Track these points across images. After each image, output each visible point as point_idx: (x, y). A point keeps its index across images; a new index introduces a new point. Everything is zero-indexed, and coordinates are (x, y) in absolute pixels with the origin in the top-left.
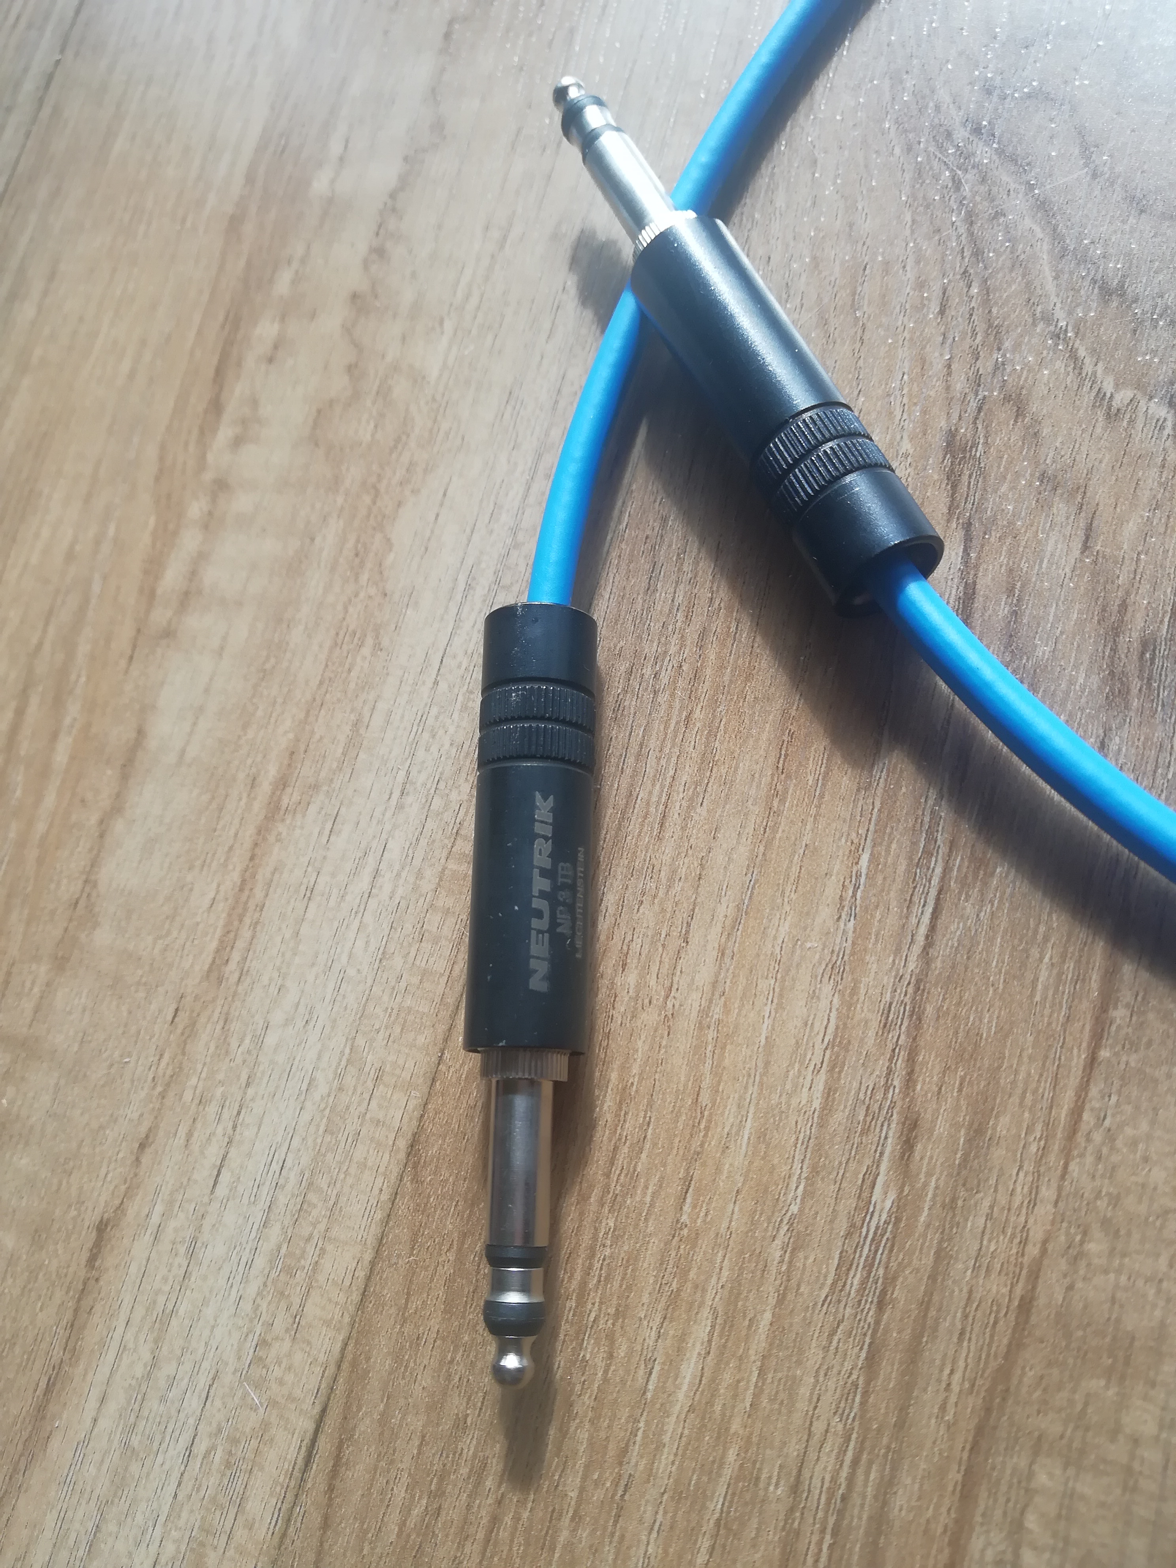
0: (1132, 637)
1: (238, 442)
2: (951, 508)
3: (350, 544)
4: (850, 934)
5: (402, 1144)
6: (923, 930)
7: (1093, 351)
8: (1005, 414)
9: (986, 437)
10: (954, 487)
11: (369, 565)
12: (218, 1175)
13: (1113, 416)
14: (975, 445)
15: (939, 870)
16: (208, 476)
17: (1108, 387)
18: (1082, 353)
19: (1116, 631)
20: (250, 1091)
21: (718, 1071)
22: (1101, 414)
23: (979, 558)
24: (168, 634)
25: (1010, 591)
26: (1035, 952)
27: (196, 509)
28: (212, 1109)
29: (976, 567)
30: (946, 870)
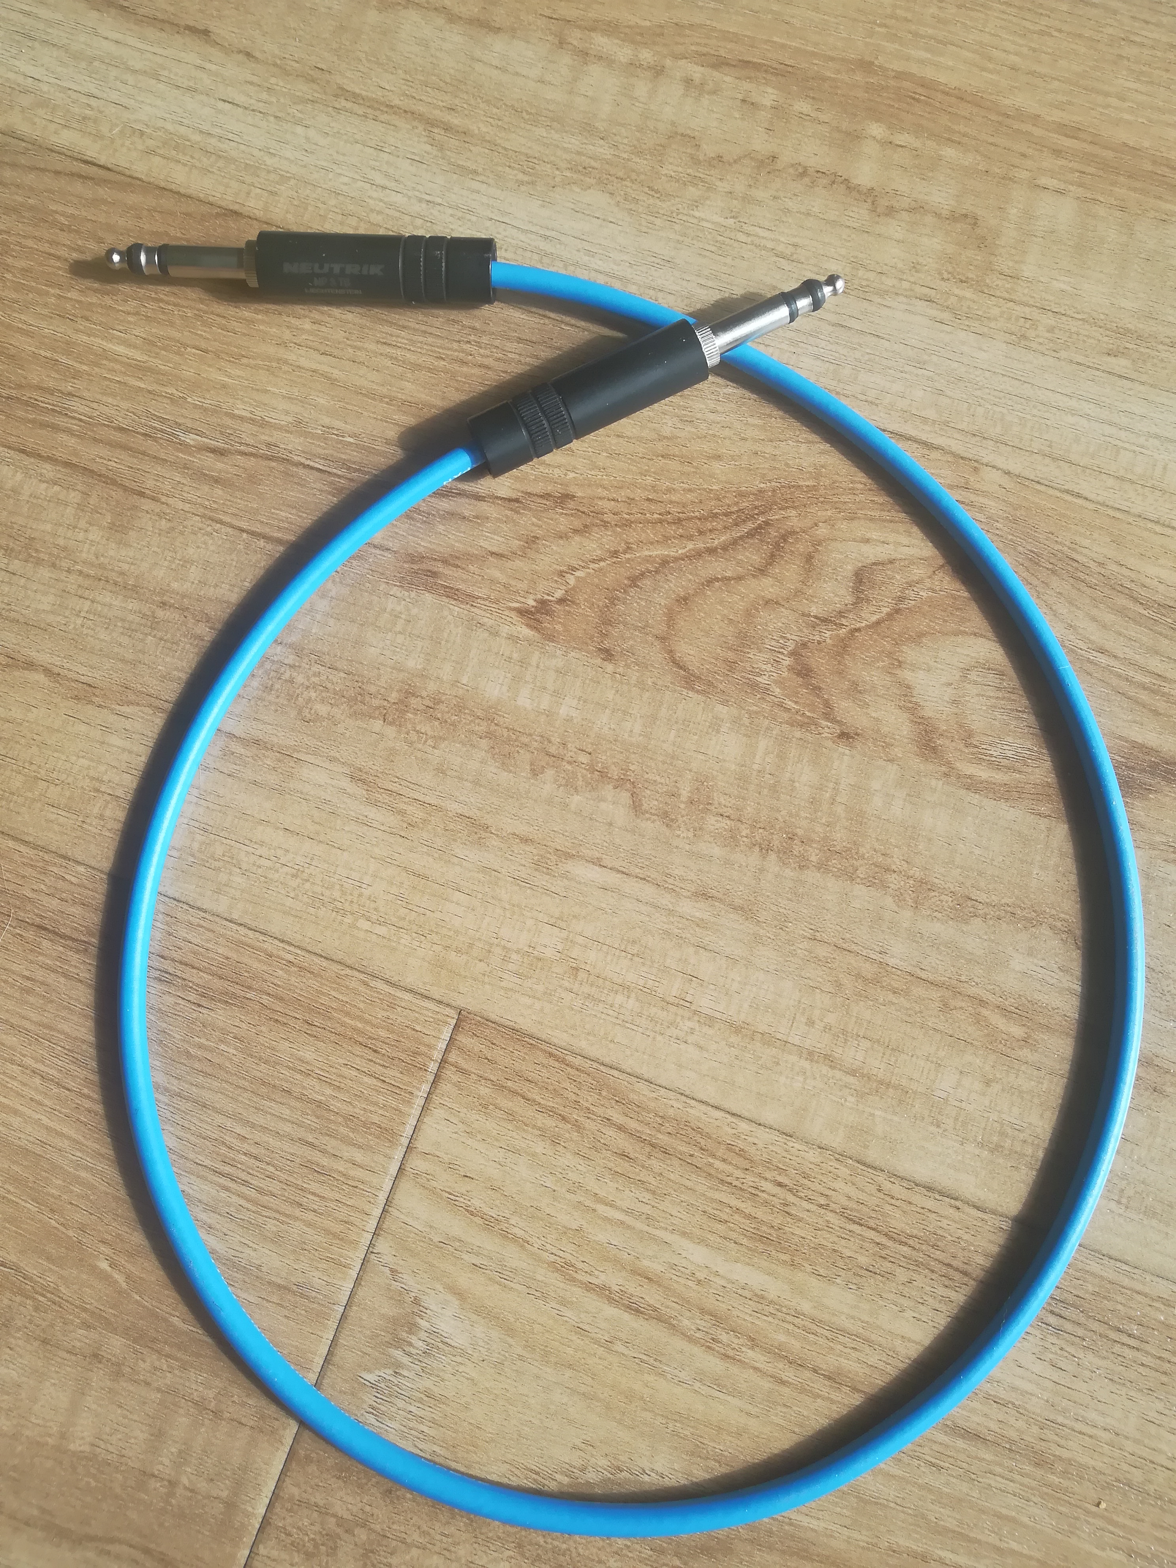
0: (439, 567)
1: (688, 82)
2: (530, 494)
3: (593, 163)
4: (315, 431)
5: (236, 207)
6: (312, 464)
7: (601, 569)
8: (577, 524)
9: (566, 514)
10: (541, 496)
11: (575, 176)
12: (229, 102)
13: (561, 574)
14: (563, 508)
15: (339, 473)
16: (668, 62)
17: (578, 574)
18: (602, 564)
19: (445, 562)
20: (272, 119)
21: (256, 367)
22: (564, 568)
23: (498, 504)
24: (562, 43)
25: (477, 517)
26: (294, 511)
27: (646, 56)
28: (264, 96)
29: (493, 503)
30: (339, 476)
